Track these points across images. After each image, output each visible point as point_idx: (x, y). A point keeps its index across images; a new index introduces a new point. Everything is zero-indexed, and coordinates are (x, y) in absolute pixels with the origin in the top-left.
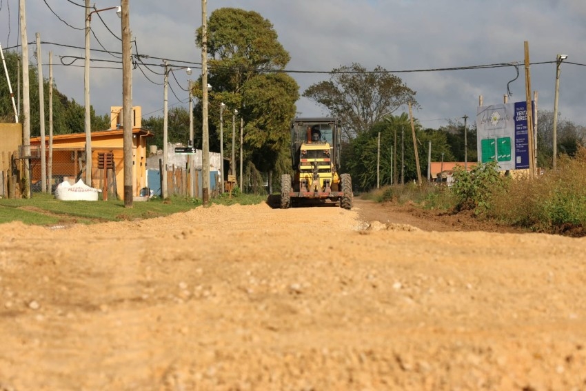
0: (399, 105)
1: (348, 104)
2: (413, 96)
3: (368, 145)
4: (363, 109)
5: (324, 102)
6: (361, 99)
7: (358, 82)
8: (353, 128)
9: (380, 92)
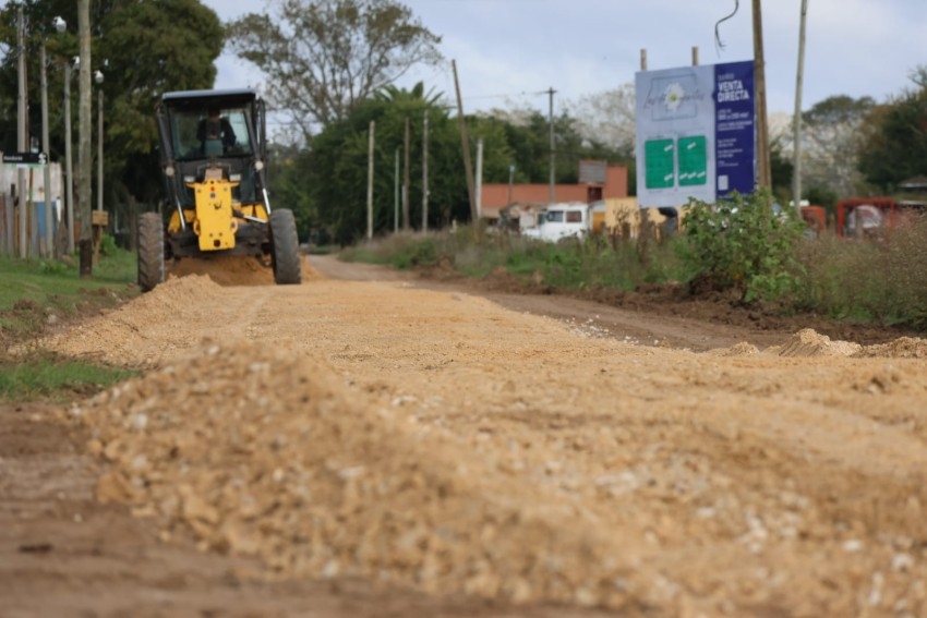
0: (408, 64)
1: (303, 63)
2: (436, 46)
3: (346, 147)
4: (333, 71)
5: (252, 56)
6: (329, 52)
7: (324, 17)
8: (314, 112)
9: (368, 36)
